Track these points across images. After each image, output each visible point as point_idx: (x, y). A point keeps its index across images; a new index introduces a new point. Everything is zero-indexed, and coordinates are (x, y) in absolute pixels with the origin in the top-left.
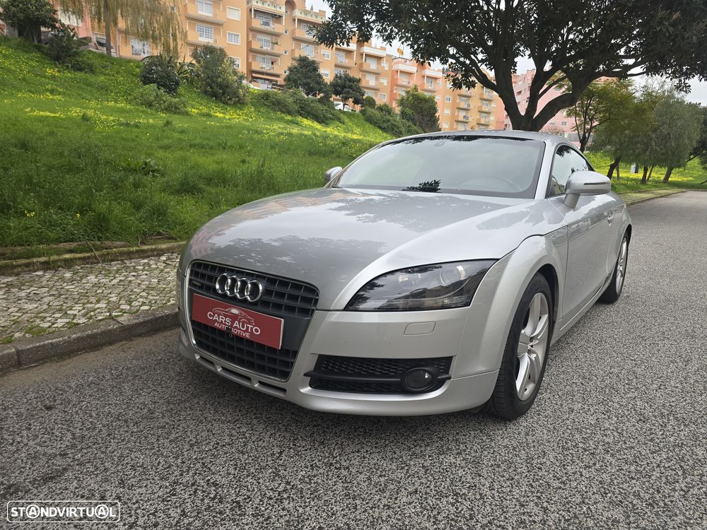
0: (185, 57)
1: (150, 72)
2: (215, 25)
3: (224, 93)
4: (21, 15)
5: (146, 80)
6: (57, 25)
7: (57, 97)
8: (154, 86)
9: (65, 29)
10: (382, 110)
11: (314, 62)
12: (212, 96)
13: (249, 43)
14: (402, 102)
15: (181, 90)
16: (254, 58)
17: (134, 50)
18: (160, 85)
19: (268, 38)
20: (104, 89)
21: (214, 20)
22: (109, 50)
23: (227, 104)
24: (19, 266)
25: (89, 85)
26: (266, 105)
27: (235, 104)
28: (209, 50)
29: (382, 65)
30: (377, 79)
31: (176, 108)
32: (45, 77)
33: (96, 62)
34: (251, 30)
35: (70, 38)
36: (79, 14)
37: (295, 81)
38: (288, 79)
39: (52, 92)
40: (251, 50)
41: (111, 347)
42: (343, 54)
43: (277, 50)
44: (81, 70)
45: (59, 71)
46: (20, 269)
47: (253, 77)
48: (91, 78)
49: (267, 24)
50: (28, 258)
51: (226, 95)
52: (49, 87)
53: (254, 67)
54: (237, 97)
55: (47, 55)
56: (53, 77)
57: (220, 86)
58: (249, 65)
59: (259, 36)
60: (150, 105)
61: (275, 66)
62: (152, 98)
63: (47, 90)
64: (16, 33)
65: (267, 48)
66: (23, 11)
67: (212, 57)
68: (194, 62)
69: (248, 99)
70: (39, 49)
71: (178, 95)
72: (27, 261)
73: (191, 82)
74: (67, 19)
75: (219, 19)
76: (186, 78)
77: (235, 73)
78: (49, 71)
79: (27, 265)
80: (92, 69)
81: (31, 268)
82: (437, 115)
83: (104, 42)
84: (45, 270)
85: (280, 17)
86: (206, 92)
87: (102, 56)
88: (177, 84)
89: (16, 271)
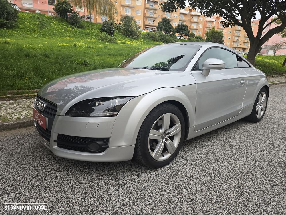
0: (118, 20)
1: (104, 27)
2: (132, 7)
3: (131, 34)
4: (60, 9)
5: (102, 31)
6: (73, 12)
7: (71, 38)
8: (105, 33)
9: (75, 13)
10: (197, 38)
11: (168, 20)
12: (127, 36)
13: (144, 14)
14: (207, 34)
15: (115, 34)
16: (146, 20)
17: (101, 19)
18: (107, 32)
19: (152, 11)
20: (87, 35)
21: (131, 6)
22: (90, 20)
23: (132, 38)
24: (17, 97)
25: (82, 33)
26: (148, 38)
27: (135, 39)
28: (127, 17)
29: (200, 19)
30: (197, 25)
31: (112, 41)
32: (68, 31)
33: (86, 25)
34: (146, 8)
35: (77, 16)
36: (81, 7)
37: (160, 28)
38: (158, 27)
39: (69, 36)
40: (145, 17)
42: (183, 15)
43: (155, 16)
44: (80, 28)
45: (73, 29)
46: (18, 98)
47: (146, 27)
48: (83, 31)
49: (152, 6)
50: (21, 94)
51: (132, 35)
52: (68, 35)
53: (146, 24)
54: (136, 36)
55: (69, 23)
56: (70, 31)
57: (130, 31)
58: (144, 22)
59: (149, 11)
60: (103, 40)
61: (154, 22)
62: (104, 37)
63: (68, 36)
64: (59, 15)
65: (151, 15)
66: (61, 7)
67: (127, 20)
68: (121, 22)
69: (141, 36)
70: (66, 21)
71: (114, 36)
72: (21, 95)
73: (119, 31)
74: (78, 10)
75: (133, 5)
76: (118, 29)
77: (136, 26)
78: (69, 29)
79: (21, 97)
80: (84, 28)
81: (22, 98)
82: (223, 39)
83: (89, 17)
84: (27, 99)
85: (157, 2)
86: (124, 34)
87: (88, 22)
88: (114, 31)
89: (16, 99)
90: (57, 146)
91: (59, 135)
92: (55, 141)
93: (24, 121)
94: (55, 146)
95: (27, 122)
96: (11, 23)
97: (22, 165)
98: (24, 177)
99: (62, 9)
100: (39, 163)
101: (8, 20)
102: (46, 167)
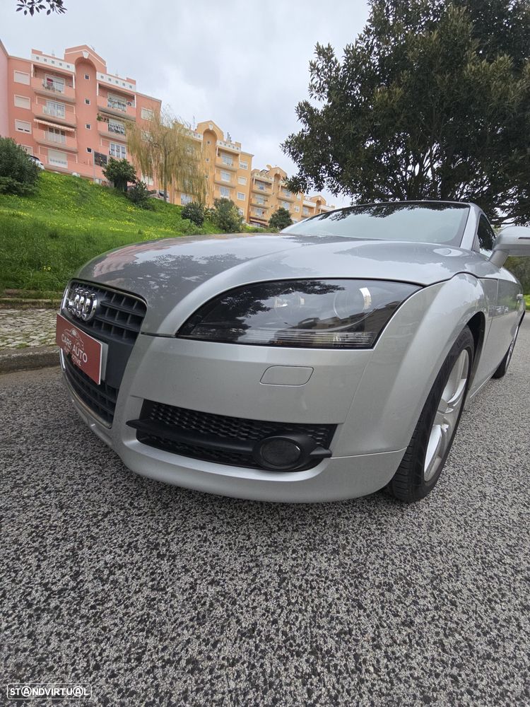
0: (209, 205)
1: (187, 212)
2: (231, 188)
3: (230, 228)
4: (116, 174)
5: (185, 216)
6: (136, 181)
7: (133, 224)
8: (189, 220)
9: (140, 184)
11: (288, 212)
12: (223, 229)
13: (250, 200)
15: (205, 224)
16: (252, 210)
17: (182, 200)
18: (192, 220)
19: (262, 197)
20: (159, 221)
21: (231, 185)
22: (165, 198)
24: (27, 303)
25: (151, 218)
28: (224, 201)
32: (127, 212)
33: (157, 205)
34: (253, 192)
35: (143, 189)
36: (151, 176)
37: (275, 223)
38: (271, 222)
39: (129, 220)
40: (251, 205)
41: (50, 369)
42: (307, 209)
43: (267, 205)
44: (147, 209)
45: (135, 209)
46: (28, 306)
47: (251, 221)
48: (153, 214)
49: (262, 188)
50: (36, 298)
52: (128, 217)
53: (252, 215)
55: (129, 199)
56: (131, 212)
57: (229, 223)
58: (249, 213)
59: (257, 196)
60: (185, 232)
61: (264, 215)
62: (187, 228)
63: (127, 219)
64: (113, 185)
65: (261, 203)
66: (117, 171)
67: (225, 205)
68: (214, 208)
70: (125, 195)
71: (202, 227)
72: (34, 300)
73: (211, 220)
74: (145, 180)
75: (234, 184)
76: (209, 217)
77: (238, 216)
78: (129, 208)
79: (34, 303)
80: (154, 209)
81: (37, 306)
83: (163, 193)
84: (47, 309)
85: (271, 184)
86: (219, 226)
87: (161, 201)
88: (202, 220)
89: (24, 306)
90: (137, 441)
91: (148, 405)
92: (129, 423)
93: (36, 353)
94: (129, 438)
95: (44, 356)
96: (25, 186)
97: (16, 485)
98: (16, 542)
99: (119, 175)
100: (70, 478)
101: (20, 180)
102: (95, 496)
